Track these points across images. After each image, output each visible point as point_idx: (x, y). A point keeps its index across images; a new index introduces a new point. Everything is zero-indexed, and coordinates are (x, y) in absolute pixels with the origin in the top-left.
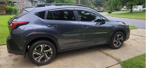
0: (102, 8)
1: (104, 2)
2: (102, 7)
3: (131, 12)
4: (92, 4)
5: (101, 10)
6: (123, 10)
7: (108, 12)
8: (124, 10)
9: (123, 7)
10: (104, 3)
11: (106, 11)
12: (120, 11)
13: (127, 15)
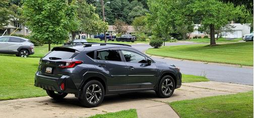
0: (131, 29)
1: (135, 8)
2: (129, 23)
3: (213, 44)
4: (97, 16)
5: (128, 36)
6: (196, 37)
7: (151, 44)
8: (200, 37)
9: (191, 30)
10: (136, 11)
11: (144, 40)
12: (187, 38)
13: (201, 54)
